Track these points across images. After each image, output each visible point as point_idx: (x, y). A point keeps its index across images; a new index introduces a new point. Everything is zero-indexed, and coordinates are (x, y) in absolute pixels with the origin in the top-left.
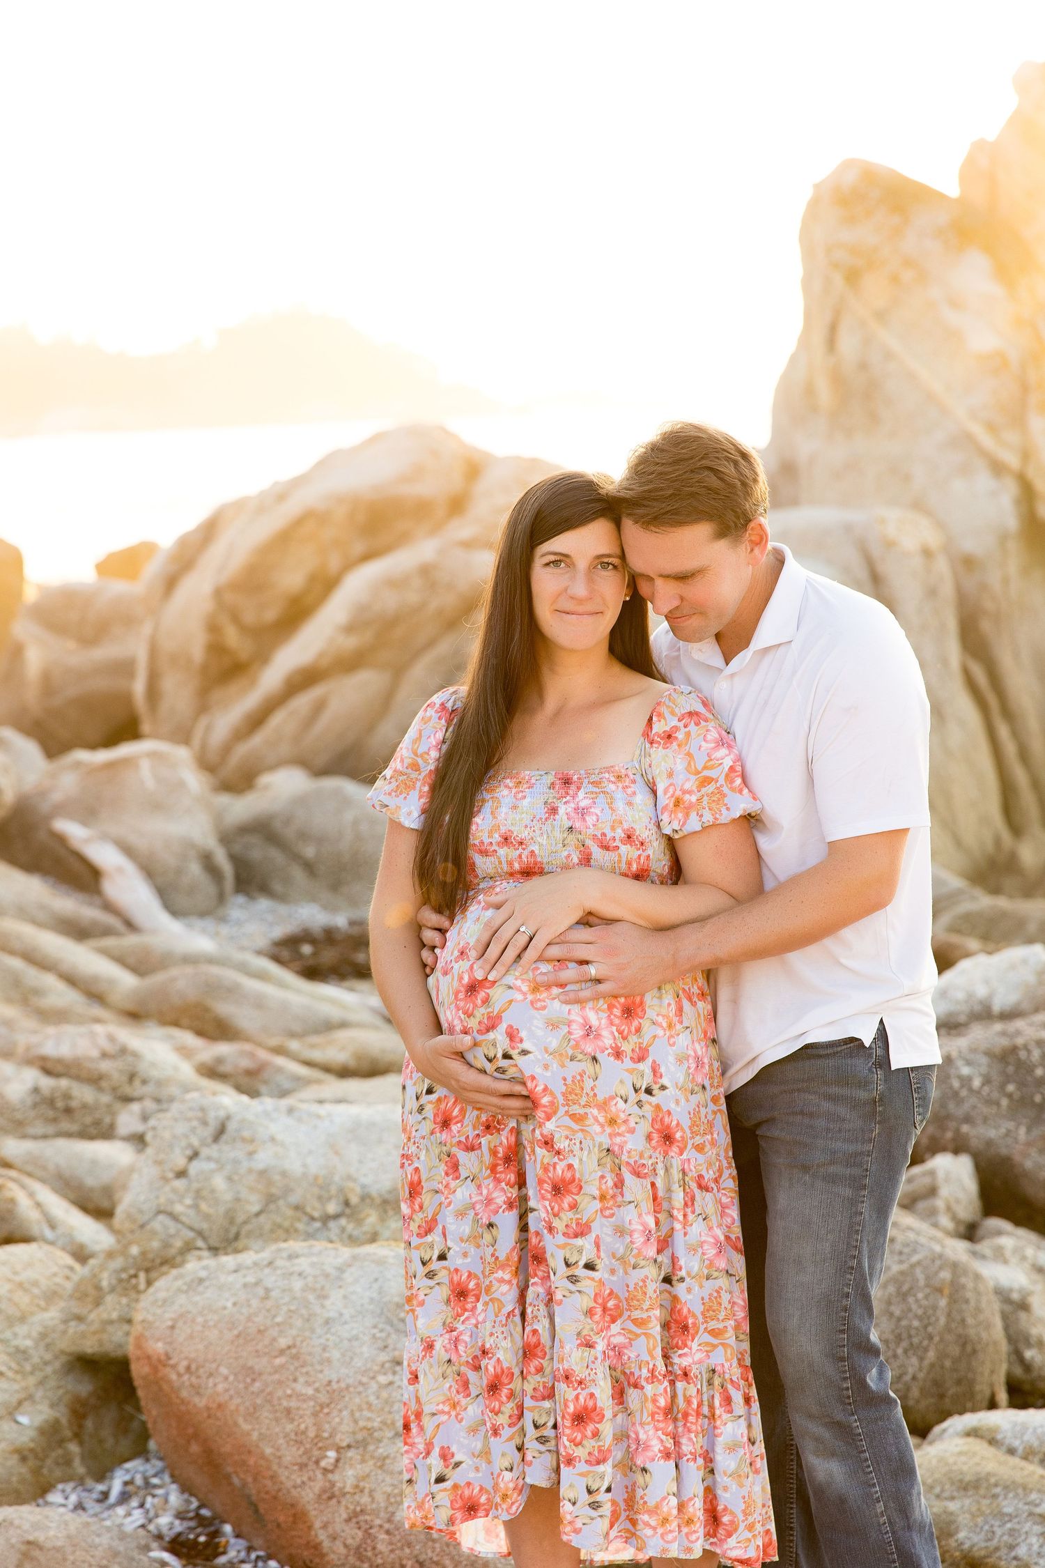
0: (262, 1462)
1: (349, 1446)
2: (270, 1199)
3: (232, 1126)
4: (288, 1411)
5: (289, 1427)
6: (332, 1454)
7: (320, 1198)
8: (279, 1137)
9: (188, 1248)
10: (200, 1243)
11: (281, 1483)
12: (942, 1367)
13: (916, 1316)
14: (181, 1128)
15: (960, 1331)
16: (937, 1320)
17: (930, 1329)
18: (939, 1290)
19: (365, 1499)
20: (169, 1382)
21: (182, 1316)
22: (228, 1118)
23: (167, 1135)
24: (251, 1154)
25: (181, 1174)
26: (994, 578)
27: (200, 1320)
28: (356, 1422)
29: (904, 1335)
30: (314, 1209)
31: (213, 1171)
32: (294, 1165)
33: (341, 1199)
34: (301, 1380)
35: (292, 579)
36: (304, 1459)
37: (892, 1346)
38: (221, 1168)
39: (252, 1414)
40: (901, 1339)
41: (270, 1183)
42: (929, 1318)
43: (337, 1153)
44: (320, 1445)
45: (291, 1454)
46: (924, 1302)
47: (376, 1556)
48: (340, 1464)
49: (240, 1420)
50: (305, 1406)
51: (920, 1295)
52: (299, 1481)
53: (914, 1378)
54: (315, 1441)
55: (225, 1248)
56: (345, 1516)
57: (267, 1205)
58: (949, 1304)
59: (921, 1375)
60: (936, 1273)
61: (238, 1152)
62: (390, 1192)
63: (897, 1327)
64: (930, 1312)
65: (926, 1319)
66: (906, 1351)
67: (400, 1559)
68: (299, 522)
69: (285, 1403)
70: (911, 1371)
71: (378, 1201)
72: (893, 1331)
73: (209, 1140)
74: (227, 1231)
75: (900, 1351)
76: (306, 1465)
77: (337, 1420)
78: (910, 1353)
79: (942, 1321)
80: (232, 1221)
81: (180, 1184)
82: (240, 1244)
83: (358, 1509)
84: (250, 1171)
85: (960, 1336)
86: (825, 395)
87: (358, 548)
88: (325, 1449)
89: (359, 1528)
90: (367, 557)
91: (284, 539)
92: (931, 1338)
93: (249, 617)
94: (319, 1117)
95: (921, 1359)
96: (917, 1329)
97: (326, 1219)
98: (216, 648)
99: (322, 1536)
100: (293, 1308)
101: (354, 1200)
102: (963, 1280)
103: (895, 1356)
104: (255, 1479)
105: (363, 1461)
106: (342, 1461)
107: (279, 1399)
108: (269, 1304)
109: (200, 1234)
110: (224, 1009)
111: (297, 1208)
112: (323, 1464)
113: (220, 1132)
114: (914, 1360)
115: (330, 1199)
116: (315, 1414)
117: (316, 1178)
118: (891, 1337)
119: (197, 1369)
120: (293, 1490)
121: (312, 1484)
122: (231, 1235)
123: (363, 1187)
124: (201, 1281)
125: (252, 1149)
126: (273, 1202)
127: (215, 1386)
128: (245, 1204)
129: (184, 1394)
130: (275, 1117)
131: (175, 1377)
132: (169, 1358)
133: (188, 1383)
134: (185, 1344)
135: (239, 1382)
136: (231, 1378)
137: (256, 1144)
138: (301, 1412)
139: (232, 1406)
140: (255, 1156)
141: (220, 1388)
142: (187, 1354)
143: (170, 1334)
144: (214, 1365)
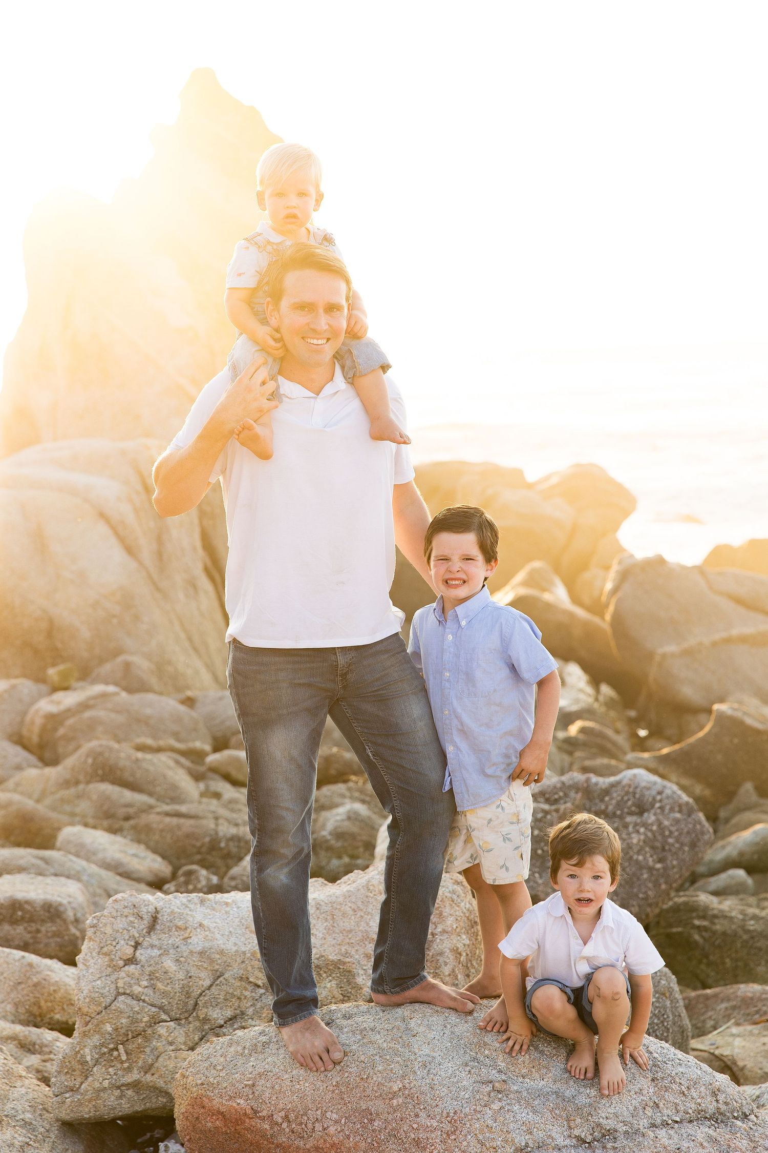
3: (164, 918)
8: (205, 923)
9: (155, 1021)
10: (164, 1017)
14: (120, 924)
20: (259, 1131)
21: (259, 1075)
22: (157, 912)
23: (109, 930)
24: (185, 939)
25: (130, 961)
30: (257, 978)
31: (159, 956)
32: (226, 945)
38: (166, 952)
41: (212, 961)
50: (433, 1135)
55: (186, 1018)
57: (215, 980)
61: (176, 939)
69: (413, 1136)
73: (146, 931)
74: (186, 1003)
80: (188, 995)
81: (131, 968)
82: (201, 1014)
84: (191, 952)
94: (227, 904)
109: (161, 1008)
111: (241, 979)
113: (152, 926)
116: (443, 1142)
117: (253, 953)
119: (297, 1117)
122: (190, 1007)
125: (187, 935)
126: (219, 977)
127: (325, 1129)
128: (197, 980)
129: (283, 1139)
130: (192, 906)
131: (267, 1127)
132: (256, 1112)
133: (287, 1130)
134: (274, 1098)
135: (354, 1123)
136: (343, 1121)
137: (189, 931)
138: (430, 1141)
139: (350, 1143)
140: (189, 941)
141: (332, 1130)
142: (281, 1106)
143: (251, 1092)
144: (319, 1112)
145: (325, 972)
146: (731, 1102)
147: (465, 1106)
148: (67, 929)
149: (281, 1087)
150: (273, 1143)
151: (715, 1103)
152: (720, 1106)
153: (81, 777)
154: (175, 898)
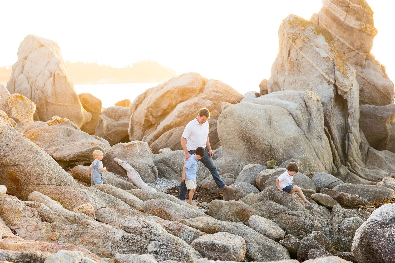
26: (329, 107)
35: (164, 106)
68: (167, 93)
86: (287, 67)
87: (180, 99)
90: (181, 101)
91: (163, 96)
93: (155, 114)
98: (147, 121)
110: (168, 210)
148: (231, 256)
153: (265, 198)
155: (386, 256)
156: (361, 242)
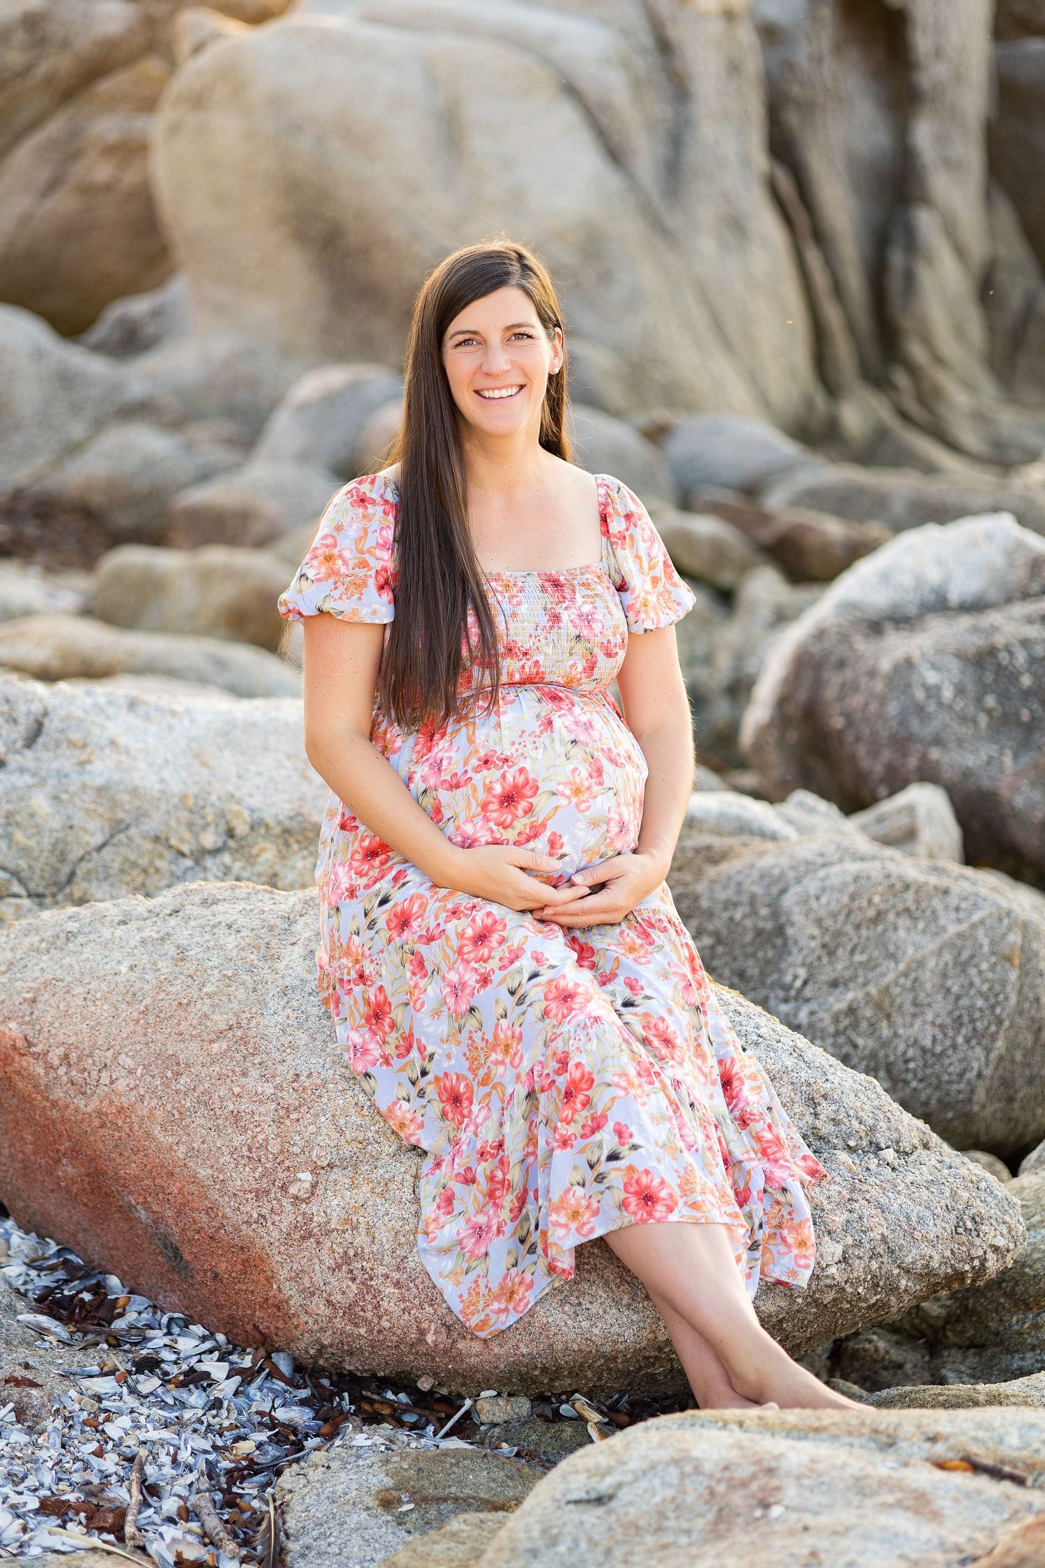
0: (194, 1188)
1: (331, 1166)
2: (118, 828)
3: (51, 725)
4: (236, 1117)
5: (238, 1140)
6: (306, 1177)
7: (190, 826)
8: (122, 740)
10: (16, 888)
11: (224, 1216)
12: (1013, 1061)
13: (980, 993)
15: (1033, 1012)
16: (1006, 998)
17: (998, 1010)
18: (1009, 959)
19: (361, 1239)
20: (31, 1078)
21: (46, 984)
22: (46, 714)
24: (82, 764)
27: (79, 990)
28: (342, 1132)
29: (966, 1019)
30: (182, 840)
31: (29, 787)
32: (148, 780)
33: (222, 827)
34: (254, 1073)
36: (264, 1183)
37: (951, 1033)
38: (41, 783)
39: (175, 1121)
40: (961, 1025)
41: (114, 804)
42: (997, 995)
43: (204, 764)
44: (287, 1163)
45: (242, 1177)
46: (990, 975)
47: (380, 1317)
48: (319, 1191)
49: (157, 1130)
50: (262, 1109)
51: (984, 966)
52: (255, 1216)
53: (979, 1075)
54: (281, 1158)
55: (54, 895)
56: (330, 1262)
57: (112, 836)
58: (1019, 977)
59: (988, 1072)
60: (1004, 936)
61: (65, 761)
62: (291, 818)
63: (956, 1007)
64: (997, 988)
65: (993, 997)
66: (968, 1040)
67: (418, 1322)
69: (231, 1107)
70: (975, 1065)
71: (277, 830)
72: (949, 1014)
73: (19, 744)
74: (56, 871)
75: (960, 1040)
76: (268, 1192)
77: (312, 1129)
78: (974, 1042)
79: (1013, 999)
80: (62, 858)
82: (77, 890)
83: (351, 1252)
84: (84, 787)
85: (1033, 1020)
88: (296, 1169)
89: (353, 1280)
92: (1000, 1022)
94: (174, 713)
95: (988, 1051)
96: (981, 1010)
97: (201, 854)
99: (290, 1290)
100: (229, 973)
101: (241, 829)
102: (1035, 945)
103: (954, 1046)
104: (179, 1214)
105: (353, 1186)
106: (321, 1186)
107: (221, 1099)
108: (189, 968)
109: (16, 874)
111: (157, 839)
112: (293, 1190)
113: (35, 733)
114: (979, 1052)
115: (205, 826)
116: (278, 1122)
117: (184, 798)
118: (948, 1021)
119: (80, 1059)
120: (244, 1227)
121: (277, 1218)
122: (63, 877)
123: (253, 811)
124: (70, 936)
125: (84, 757)
126: (121, 831)
127: (112, 1083)
128: (81, 833)
129: (58, 1094)
130: (111, 711)
131: (41, 1071)
132: (30, 1045)
133: (65, 1079)
134: (57, 1025)
135: (153, 1077)
136: (139, 1072)
137: (89, 750)
138: (256, 1118)
139: (143, 1110)
140: (88, 767)
141: (121, 1085)
142: (61, 1038)
143: (29, 1010)
144: (109, 1054)
145: (298, 842)
146: (845, 1120)
147: (327, 1066)
149: (69, 1006)
150: (47, 1099)
151: (810, 1119)
152: (819, 1124)
154: (88, 693)
155: (875, 754)
156: (783, 701)
